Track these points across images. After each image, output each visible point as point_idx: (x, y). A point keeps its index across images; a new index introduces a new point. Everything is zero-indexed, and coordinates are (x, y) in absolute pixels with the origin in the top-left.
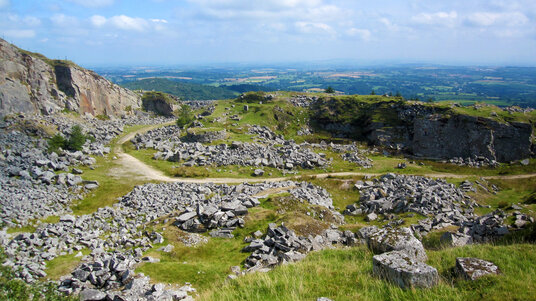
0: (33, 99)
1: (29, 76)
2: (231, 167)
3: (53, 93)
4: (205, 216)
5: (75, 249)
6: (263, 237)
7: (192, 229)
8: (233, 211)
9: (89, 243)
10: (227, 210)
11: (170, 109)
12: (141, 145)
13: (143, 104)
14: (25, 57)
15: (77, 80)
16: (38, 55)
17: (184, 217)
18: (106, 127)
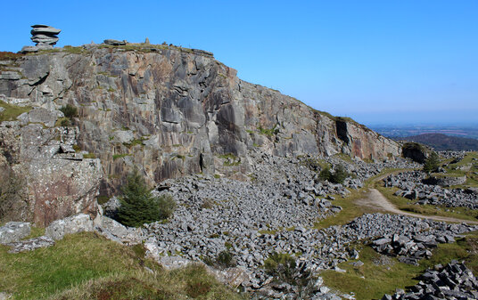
0: (319, 144)
1: (317, 128)
2: (459, 208)
3: (333, 140)
4: (397, 243)
5: (294, 251)
6: (440, 270)
7: (385, 252)
8: (424, 244)
9: (304, 249)
10: (419, 242)
11: (423, 156)
12: (389, 183)
13: (403, 152)
14: (316, 114)
15: (351, 131)
16: (325, 114)
17: (380, 242)
18: (368, 168)
